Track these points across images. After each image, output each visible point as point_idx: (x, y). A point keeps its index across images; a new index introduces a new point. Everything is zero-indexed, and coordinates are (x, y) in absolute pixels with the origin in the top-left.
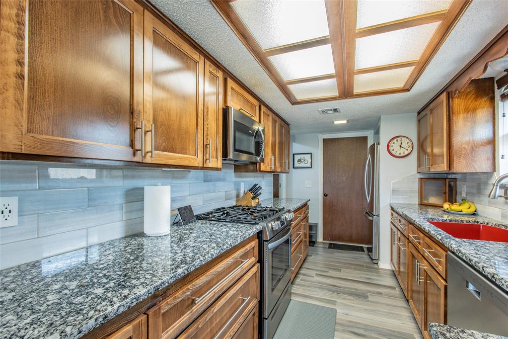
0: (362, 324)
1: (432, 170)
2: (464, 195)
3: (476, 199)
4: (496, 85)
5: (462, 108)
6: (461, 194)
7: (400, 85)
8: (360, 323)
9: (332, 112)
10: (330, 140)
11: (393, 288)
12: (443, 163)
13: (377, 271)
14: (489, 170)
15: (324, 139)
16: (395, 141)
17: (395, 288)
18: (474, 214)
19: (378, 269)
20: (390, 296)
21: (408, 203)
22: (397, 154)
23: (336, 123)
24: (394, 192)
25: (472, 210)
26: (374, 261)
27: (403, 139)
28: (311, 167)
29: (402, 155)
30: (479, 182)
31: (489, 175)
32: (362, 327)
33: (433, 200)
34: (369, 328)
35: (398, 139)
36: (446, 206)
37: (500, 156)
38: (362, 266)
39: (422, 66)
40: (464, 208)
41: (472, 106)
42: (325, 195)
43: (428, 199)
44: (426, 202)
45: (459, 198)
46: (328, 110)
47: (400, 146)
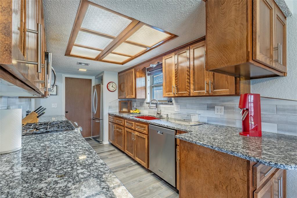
0: (113, 168)
2: (136, 107)
4: (146, 70)
5: (139, 76)
6: (134, 107)
7: (121, 61)
8: (112, 168)
9: (84, 64)
10: (69, 78)
11: (114, 150)
12: (133, 95)
13: (103, 146)
14: (144, 98)
15: (66, 78)
16: (110, 84)
17: (115, 150)
18: (140, 113)
19: (104, 145)
20: (115, 153)
21: (115, 112)
22: (111, 90)
23: (80, 70)
24: (110, 107)
26: (101, 142)
27: (113, 83)
28: (57, 95)
29: (113, 90)
30: (141, 102)
32: (113, 169)
33: (124, 110)
34: (117, 168)
35: (112, 83)
37: (148, 94)
38: (96, 146)
39: (132, 58)
40: (137, 111)
41: (141, 75)
42: (66, 112)
43: (122, 110)
44: (122, 111)
46: (83, 63)
47: (112, 87)
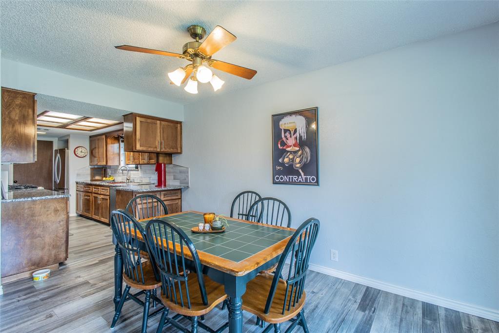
1: (99, 164)
2: (110, 174)
3: (114, 175)
9: (43, 130)
12: (104, 162)
14: (118, 165)
16: (78, 149)
21: (85, 180)
22: (80, 156)
24: (78, 175)
25: (113, 179)
27: (83, 148)
29: (82, 156)
30: (115, 169)
31: (118, 166)
33: (97, 178)
35: (81, 148)
36: (104, 179)
40: (111, 179)
41: (113, 143)
42: (15, 182)
43: (95, 178)
45: (108, 176)
47: (82, 152)
